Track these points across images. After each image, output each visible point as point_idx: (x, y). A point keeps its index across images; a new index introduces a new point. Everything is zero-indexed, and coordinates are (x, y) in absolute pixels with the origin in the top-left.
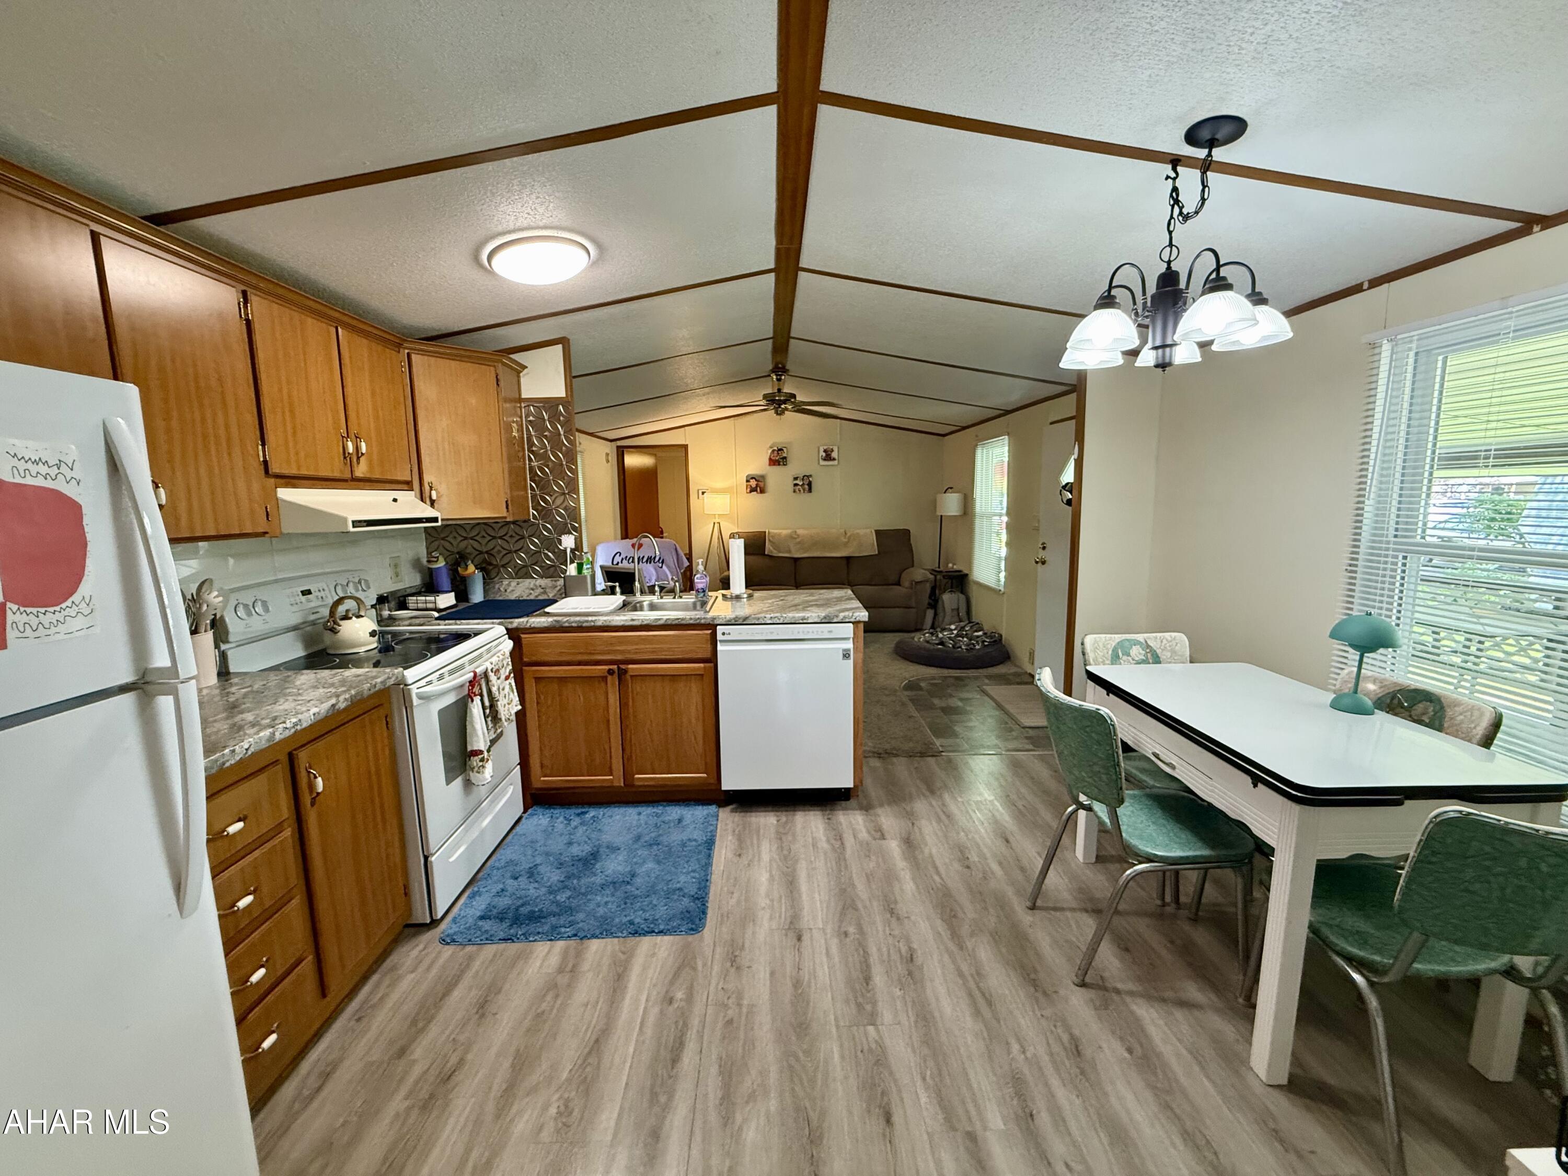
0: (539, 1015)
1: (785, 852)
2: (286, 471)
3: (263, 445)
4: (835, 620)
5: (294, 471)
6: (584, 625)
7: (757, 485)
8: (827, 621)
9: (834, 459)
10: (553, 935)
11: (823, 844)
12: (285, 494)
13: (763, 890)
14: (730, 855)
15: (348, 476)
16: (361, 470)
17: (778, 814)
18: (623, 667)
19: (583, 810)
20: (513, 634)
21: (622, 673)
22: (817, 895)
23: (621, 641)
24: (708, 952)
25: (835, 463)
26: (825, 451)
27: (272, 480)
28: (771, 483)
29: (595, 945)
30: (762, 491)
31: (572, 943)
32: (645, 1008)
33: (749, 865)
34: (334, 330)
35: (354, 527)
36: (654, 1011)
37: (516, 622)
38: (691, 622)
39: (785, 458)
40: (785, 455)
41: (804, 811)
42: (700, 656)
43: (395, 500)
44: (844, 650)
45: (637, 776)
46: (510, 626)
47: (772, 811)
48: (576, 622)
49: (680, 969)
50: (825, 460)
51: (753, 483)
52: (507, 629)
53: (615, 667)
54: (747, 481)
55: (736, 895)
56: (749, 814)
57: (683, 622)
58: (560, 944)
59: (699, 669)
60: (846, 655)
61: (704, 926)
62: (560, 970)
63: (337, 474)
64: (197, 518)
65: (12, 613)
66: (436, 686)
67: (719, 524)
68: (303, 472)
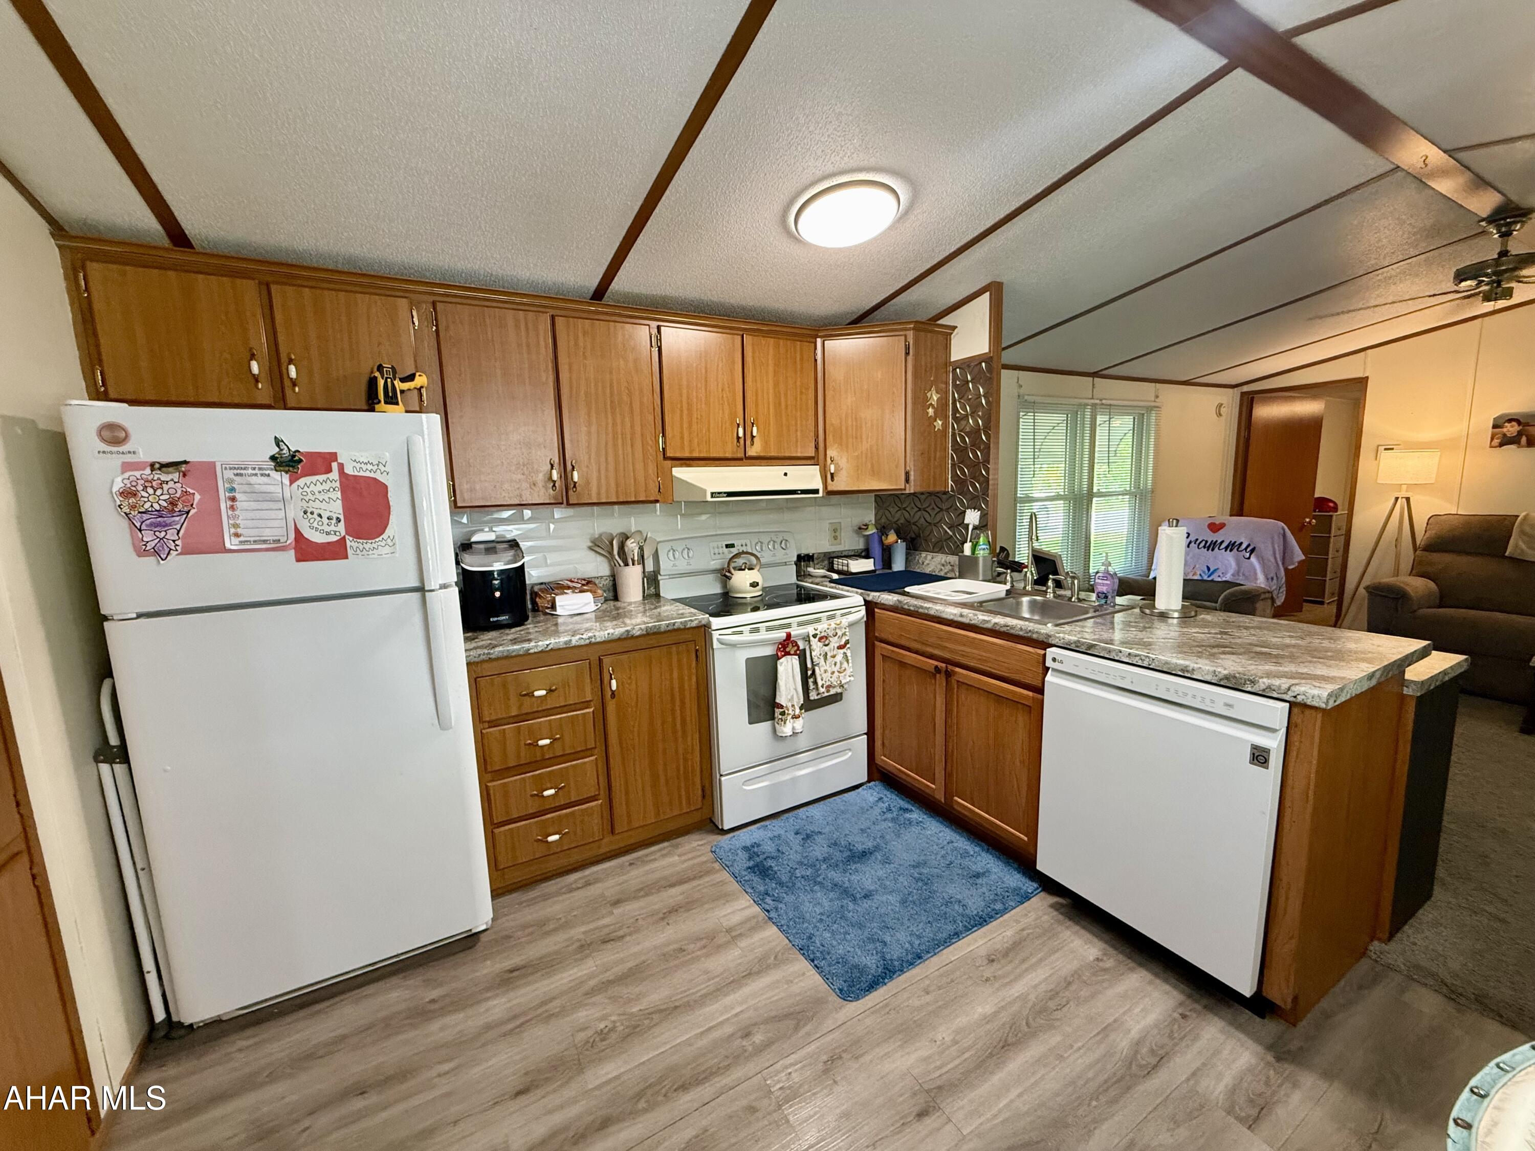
0: (681, 950)
1: (1052, 1005)
2: (678, 455)
3: (664, 435)
4: (1249, 689)
5: (687, 454)
6: (921, 610)
7: (1519, 434)
8: (1232, 683)
10: (760, 899)
11: (1123, 1043)
12: (680, 473)
13: (962, 1021)
14: (983, 952)
15: (740, 454)
16: (752, 452)
17: (1111, 951)
18: (950, 667)
19: (910, 807)
20: (870, 606)
21: (948, 675)
22: (1015, 1092)
23: (951, 637)
24: (829, 1024)
27: (669, 463)
29: (772, 931)
31: (763, 915)
32: (728, 1019)
33: (987, 980)
34: (739, 338)
35: (712, 497)
36: (728, 1029)
37: (873, 596)
38: (1021, 633)
41: (1156, 975)
42: (1028, 681)
43: (786, 474)
44: (1255, 748)
45: (956, 798)
46: (869, 598)
47: (1106, 942)
48: (915, 606)
49: (787, 1016)
51: (1511, 429)
52: (865, 600)
53: (944, 665)
54: (1495, 426)
55: (928, 998)
56: (1069, 923)
57: (1012, 631)
58: (756, 909)
59: (1026, 697)
60: (1259, 757)
61: (857, 998)
62: (729, 931)
63: (728, 455)
64: (603, 491)
65: (350, 542)
66: (747, 637)
67: (1408, 499)
68: (696, 455)
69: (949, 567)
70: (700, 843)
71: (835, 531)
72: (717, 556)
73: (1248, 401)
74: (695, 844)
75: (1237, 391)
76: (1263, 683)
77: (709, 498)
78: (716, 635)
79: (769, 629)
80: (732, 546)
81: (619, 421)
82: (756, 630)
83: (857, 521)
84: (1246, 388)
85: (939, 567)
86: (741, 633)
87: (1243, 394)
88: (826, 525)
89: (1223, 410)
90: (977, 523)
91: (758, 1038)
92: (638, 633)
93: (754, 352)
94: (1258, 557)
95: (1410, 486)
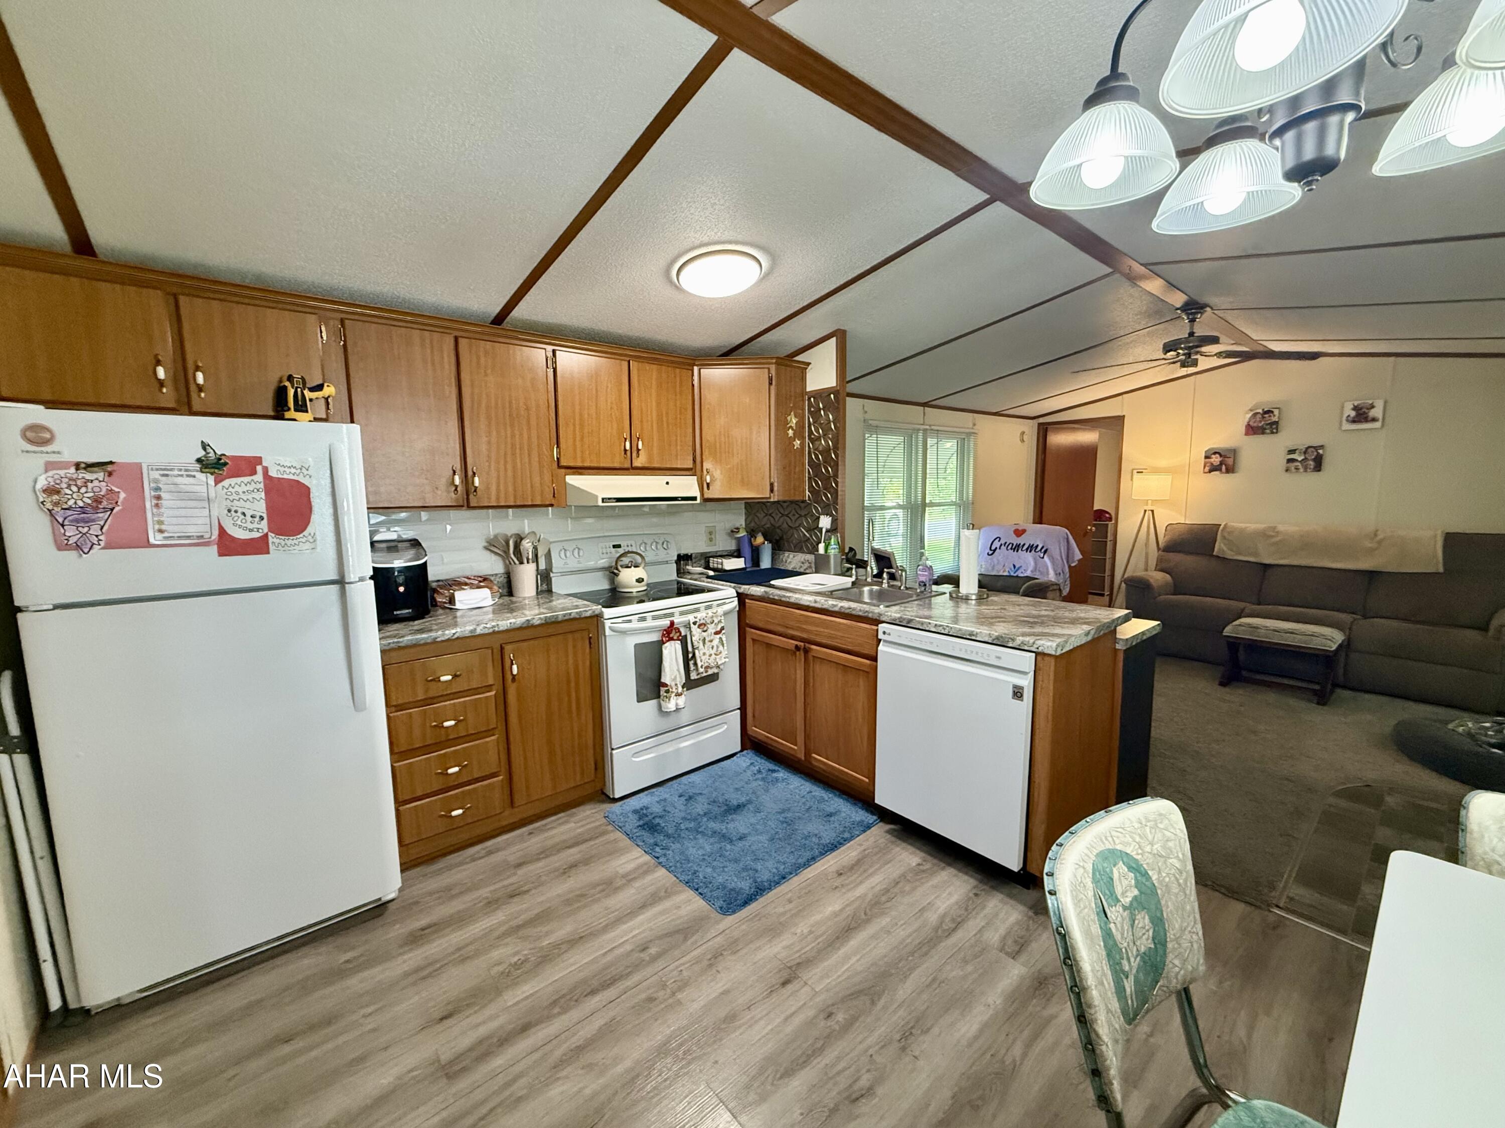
0: (582, 896)
1: (884, 899)
2: (572, 464)
3: (558, 447)
5: (579, 464)
6: (783, 599)
7: (1221, 463)
8: (1000, 642)
9: (1374, 420)
10: (650, 850)
11: (932, 918)
12: (572, 480)
13: (818, 917)
14: (834, 869)
15: (628, 465)
16: (637, 463)
17: (929, 858)
18: (807, 645)
19: (776, 768)
20: (741, 597)
21: (806, 651)
22: (854, 959)
23: (807, 620)
24: (713, 933)
25: (1377, 425)
26: (1355, 408)
27: (563, 471)
28: (1246, 460)
29: (662, 872)
30: (1230, 470)
31: (653, 861)
32: (627, 940)
33: (836, 887)
34: (626, 363)
35: (603, 502)
36: (628, 947)
37: (744, 588)
38: (860, 614)
39: (1276, 423)
40: (1275, 419)
41: (960, 870)
42: (866, 652)
43: (667, 483)
44: (1015, 687)
45: (814, 755)
46: (741, 591)
47: (925, 852)
48: (779, 595)
49: (677, 932)
50: (1354, 421)
51: (1216, 460)
52: (737, 592)
53: (802, 644)
54: (1206, 457)
55: (791, 906)
56: (899, 842)
57: (854, 612)
58: (647, 858)
59: (864, 665)
60: (1018, 693)
61: (734, 912)
62: (623, 877)
63: (617, 465)
64: (502, 495)
65: (272, 538)
66: (635, 625)
67: (1152, 511)
68: (587, 464)
69: (807, 565)
70: (594, 811)
71: (711, 533)
72: (605, 556)
73: (1044, 430)
74: (588, 812)
75: (1036, 422)
76: (1020, 639)
77: (600, 503)
78: (608, 624)
79: (655, 618)
80: (619, 546)
81: (517, 432)
82: (643, 619)
83: (729, 526)
84: (1041, 420)
85: (800, 564)
86: (630, 621)
87: (1040, 424)
88: (702, 529)
89: (1025, 437)
90: (829, 527)
91: (653, 950)
92: (538, 622)
93: (639, 376)
94: (1049, 556)
95: (1154, 502)
